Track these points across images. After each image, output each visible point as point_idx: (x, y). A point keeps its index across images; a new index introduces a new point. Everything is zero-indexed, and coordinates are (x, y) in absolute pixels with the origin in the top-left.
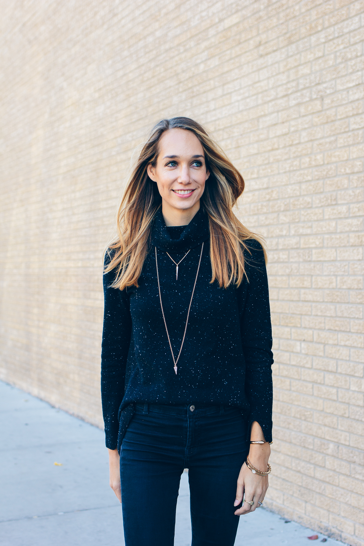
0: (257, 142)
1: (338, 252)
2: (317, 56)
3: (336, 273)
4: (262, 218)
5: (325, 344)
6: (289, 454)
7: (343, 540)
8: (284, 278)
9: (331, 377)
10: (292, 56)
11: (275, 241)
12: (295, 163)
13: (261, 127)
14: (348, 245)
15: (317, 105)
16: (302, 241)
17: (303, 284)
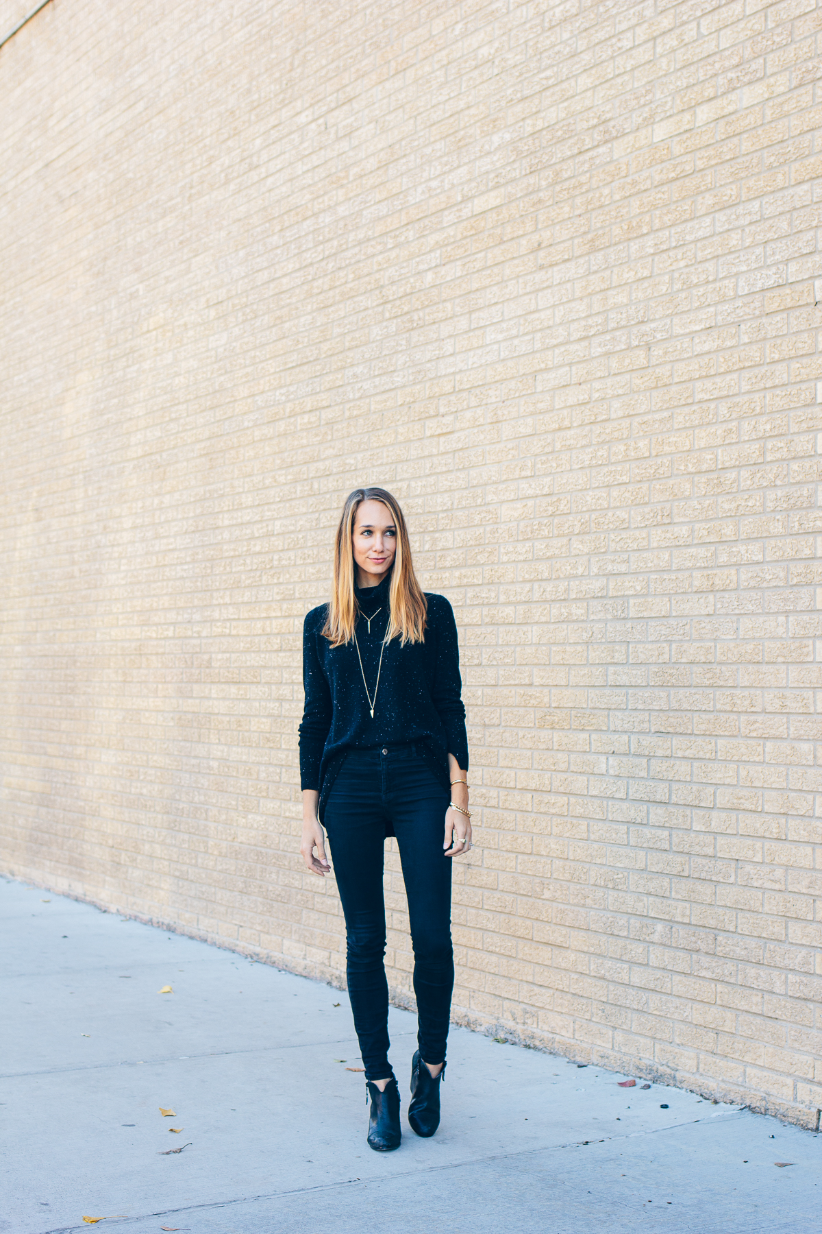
0: (532, 414)
1: (674, 602)
2: (639, 275)
3: (670, 638)
4: (540, 545)
5: (649, 757)
6: (586, 949)
7: (678, 1084)
8: (579, 648)
9: (660, 810)
10: (596, 272)
11: (562, 586)
12: (600, 453)
13: (539, 389)
14: (690, 590)
15: (640, 358)
16: (611, 586)
17: (613, 657)
